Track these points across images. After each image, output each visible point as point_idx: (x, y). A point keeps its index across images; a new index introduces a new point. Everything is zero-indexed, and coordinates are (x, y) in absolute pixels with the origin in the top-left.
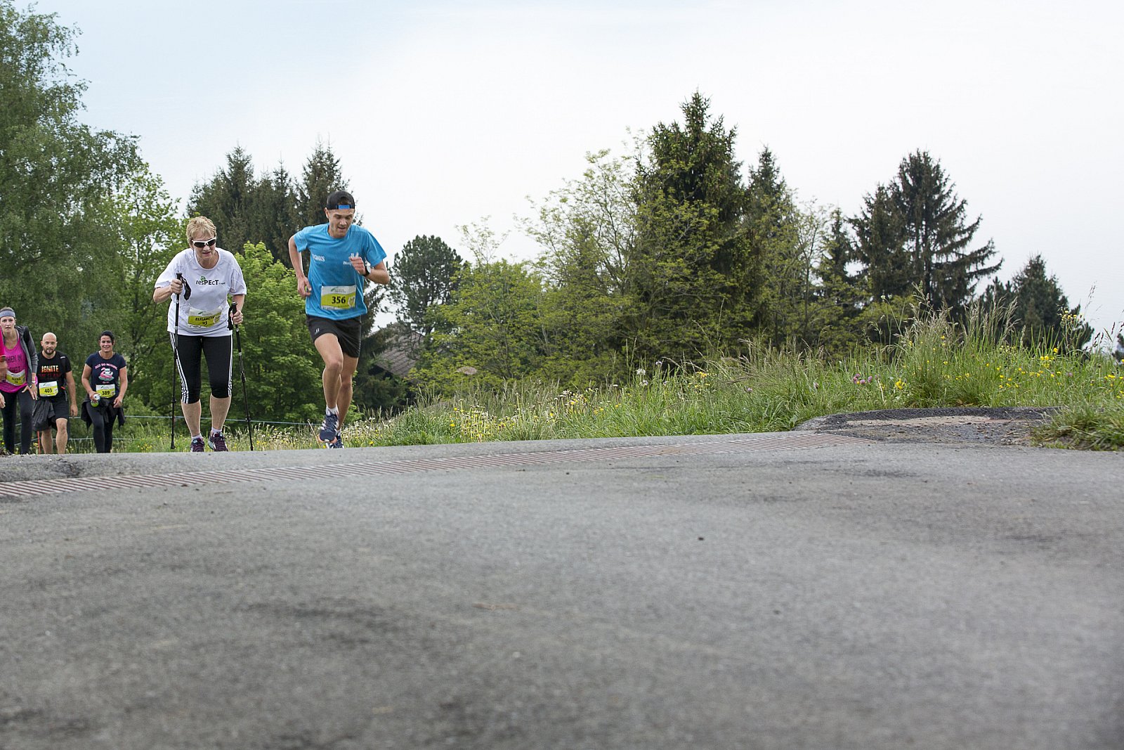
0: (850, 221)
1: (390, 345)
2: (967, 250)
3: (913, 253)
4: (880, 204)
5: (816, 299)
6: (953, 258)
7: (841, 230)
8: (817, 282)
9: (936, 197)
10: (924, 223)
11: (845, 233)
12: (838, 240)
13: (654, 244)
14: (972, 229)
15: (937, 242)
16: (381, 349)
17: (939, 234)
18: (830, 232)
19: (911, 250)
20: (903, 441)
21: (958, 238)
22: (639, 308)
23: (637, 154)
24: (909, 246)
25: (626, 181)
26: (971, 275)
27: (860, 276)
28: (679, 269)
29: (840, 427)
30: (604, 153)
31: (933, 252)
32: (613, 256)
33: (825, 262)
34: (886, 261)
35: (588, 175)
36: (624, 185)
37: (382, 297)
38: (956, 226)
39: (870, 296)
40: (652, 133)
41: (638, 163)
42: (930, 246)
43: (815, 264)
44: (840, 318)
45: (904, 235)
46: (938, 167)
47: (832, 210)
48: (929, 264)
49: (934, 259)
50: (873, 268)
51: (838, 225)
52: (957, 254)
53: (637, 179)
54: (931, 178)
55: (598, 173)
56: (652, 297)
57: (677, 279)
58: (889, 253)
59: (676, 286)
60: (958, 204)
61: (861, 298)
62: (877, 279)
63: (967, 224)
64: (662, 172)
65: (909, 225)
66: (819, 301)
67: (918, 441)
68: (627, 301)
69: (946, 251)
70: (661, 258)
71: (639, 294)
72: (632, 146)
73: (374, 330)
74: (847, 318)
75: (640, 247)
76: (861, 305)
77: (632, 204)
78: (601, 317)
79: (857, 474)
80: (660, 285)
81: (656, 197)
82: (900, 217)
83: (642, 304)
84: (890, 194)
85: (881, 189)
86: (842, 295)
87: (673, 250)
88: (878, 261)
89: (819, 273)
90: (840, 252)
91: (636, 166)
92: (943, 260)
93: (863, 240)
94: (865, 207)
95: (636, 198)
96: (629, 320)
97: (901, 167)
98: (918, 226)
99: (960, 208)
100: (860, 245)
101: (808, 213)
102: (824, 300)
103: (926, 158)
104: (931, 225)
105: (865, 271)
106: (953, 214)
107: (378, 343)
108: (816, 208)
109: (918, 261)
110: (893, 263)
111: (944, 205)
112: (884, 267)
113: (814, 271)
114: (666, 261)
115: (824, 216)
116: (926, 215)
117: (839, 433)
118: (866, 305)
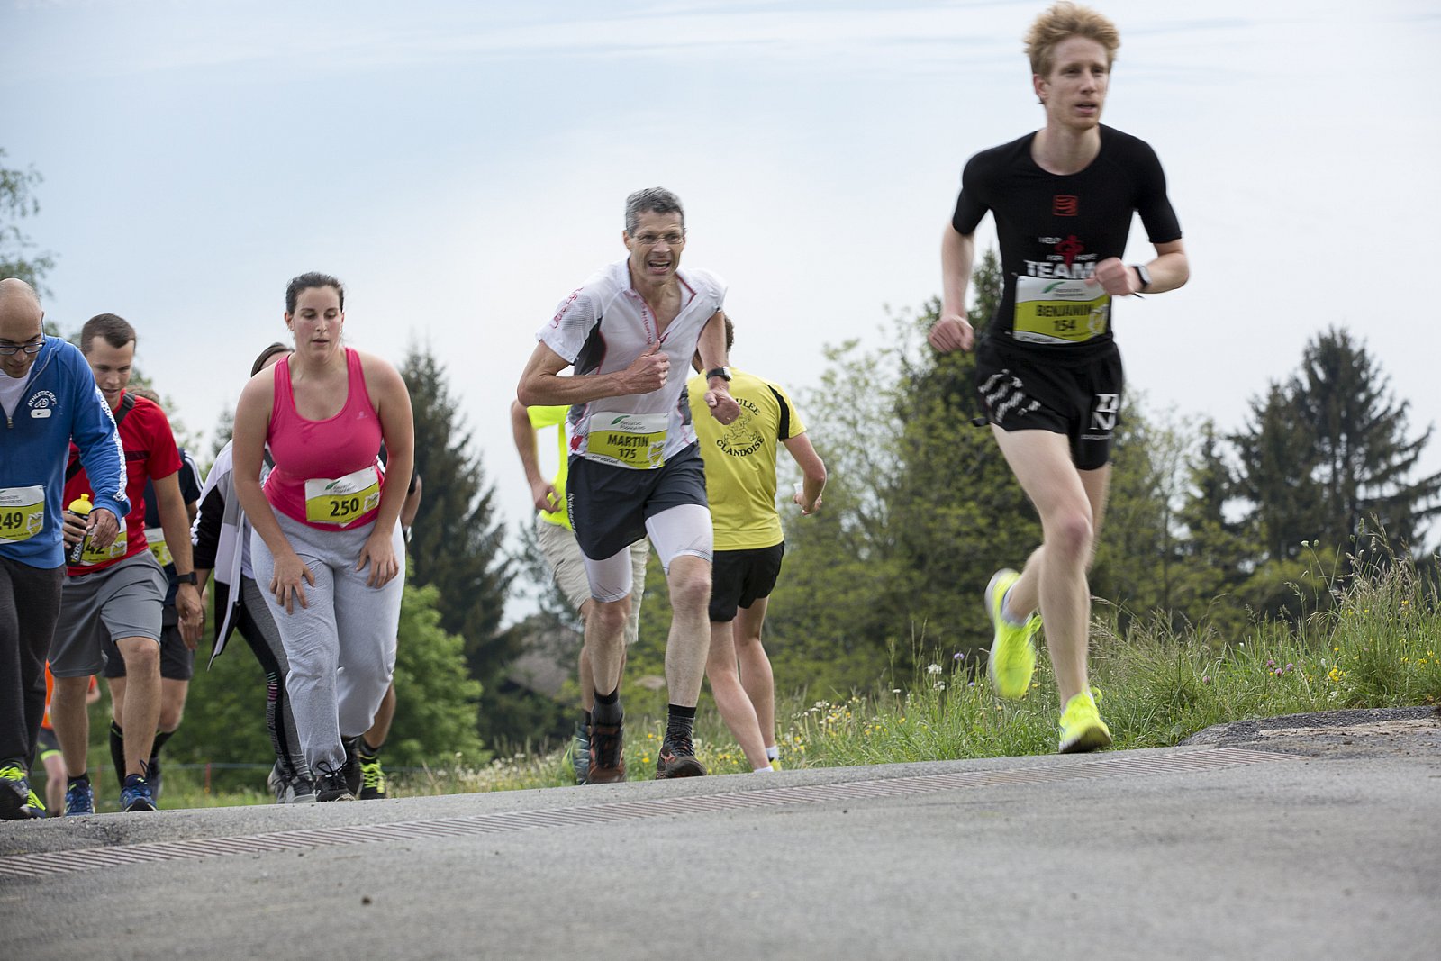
0: (1229, 438)
1: (530, 649)
2: (1412, 478)
3: (1328, 485)
4: (1275, 412)
5: (1179, 559)
6: (1389, 490)
7: (1215, 452)
8: (1181, 532)
9: (1362, 397)
10: (1343, 437)
11: (1221, 457)
12: (1211, 468)
13: (930, 482)
14: (1418, 445)
15: (1364, 465)
16: (515, 654)
17: (1368, 454)
18: (1199, 456)
19: (1326, 481)
20: (1350, 755)
21: (1397, 460)
22: (910, 579)
23: (900, 344)
24: (1321, 473)
25: (885, 386)
26: (1419, 516)
27: (1247, 522)
28: (968, 518)
29: (1250, 739)
30: (850, 345)
31: (1358, 483)
32: (870, 502)
33: (1194, 502)
34: (1285, 498)
35: (828, 379)
36: (883, 393)
37: (516, 574)
38: (1394, 440)
39: (1263, 552)
40: (923, 313)
41: (903, 359)
42: (1351, 472)
43: (1177, 504)
44: (1220, 585)
45: (1314, 458)
46: (1362, 352)
47: (1202, 421)
48: (1353, 500)
49: (1362, 493)
50: (1265, 509)
51: (1209, 446)
52: (1398, 484)
53: (902, 384)
54: (1353, 368)
55: (842, 376)
56: (930, 562)
57: (968, 534)
58: (1289, 485)
59: (965, 544)
60: (1396, 407)
61: (1250, 555)
62: (1273, 525)
63: (1411, 438)
64: (941, 372)
65: (1320, 441)
66: (1186, 561)
67: (1374, 755)
68: (892, 568)
69: (1380, 479)
70: (944, 501)
71: (910, 558)
72: (892, 332)
73: (505, 625)
74: (1229, 586)
75: (908, 486)
76: (1248, 566)
77: (896, 422)
78: (852, 596)
79: (1290, 803)
80: (941, 543)
81: (931, 410)
82: (1307, 430)
83: (915, 574)
84: (1289, 395)
85: (1275, 388)
86: (1221, 551)
87: (959, 490)
88: (1274, 498)
89: (1183, 518)
90: (1214, 484)
91: (899, 363)
92: (1375, 493)
93: (1250, 467)
94: (1252, 416)
95: (901, 412)
96: (895, 598)
97: (1307, 354)
98: (1335, 443)
99: (1400, 414)
100: (1245, 474)
101: (1164, 428)
102: (1193, 559)
103: (1345, 339)
104: (1354, 441)
105: (1254, 514)
106: (1387, 423)
107: (511, 646)
108: (1176, 419)
109: (1336, 497)
110: (1298, 499)
111: (1375, 408)
112: (1284, 507)
113: (1177, 516)
114: (949, 506)
115: (1190, 430)
116: (1347, 426)
117: (1252, 747)
118: (1258, 566)
